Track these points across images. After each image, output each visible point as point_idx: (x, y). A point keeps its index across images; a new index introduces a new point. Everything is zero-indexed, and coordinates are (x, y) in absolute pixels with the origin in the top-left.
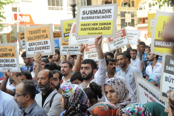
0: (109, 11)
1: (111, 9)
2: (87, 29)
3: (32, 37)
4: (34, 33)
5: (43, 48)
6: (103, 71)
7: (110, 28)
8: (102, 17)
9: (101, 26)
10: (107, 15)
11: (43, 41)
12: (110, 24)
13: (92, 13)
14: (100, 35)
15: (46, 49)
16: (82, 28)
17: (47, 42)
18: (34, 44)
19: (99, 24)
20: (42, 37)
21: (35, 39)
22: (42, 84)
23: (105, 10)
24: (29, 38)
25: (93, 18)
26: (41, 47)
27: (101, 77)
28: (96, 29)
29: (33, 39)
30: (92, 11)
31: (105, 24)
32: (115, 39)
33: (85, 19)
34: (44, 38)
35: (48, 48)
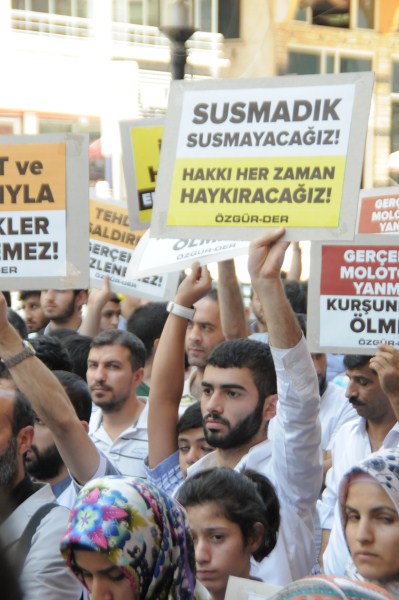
0: (330, 109)
1: (337, 102)
2: (213, 195)
6: (298, 412)
7: (329, 194)
8: (289, 138)
9: (281, 185)
10: (316, 130)
12: (330, 173)
13: (242, 115)
14: (275, 229)
16: (188, 192)
19: (272, 173)
23: (307, 105)
25: (247, 140)
27: (291, 441)
28: (260, 197)
30: (243, 105)
31: (303, 173)
33: (202, 145)
34: (27, 200)
35: (47, 252)
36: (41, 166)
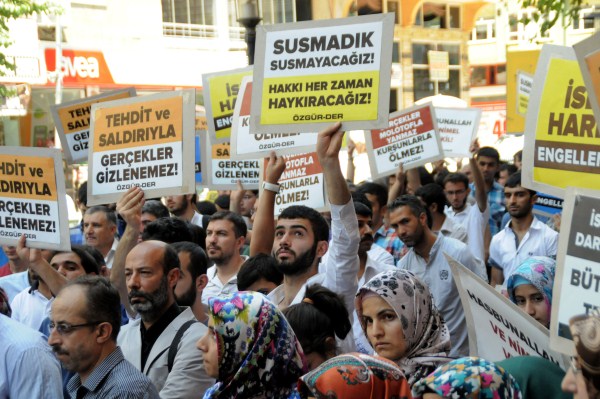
2: (291, 102)
3: (118, 134)
4: (125, 122)
5: (153, 172)
6: (346, 247)
7: (369, 98)
8: (340, 61)
9: (337, 93)
10: (358, 54)
11: (154, 146)
12: (369, 83)
13: (307, 46)
14: (335, 123)
15: (162, 175)
17: (169, 152)
18: (121, 158)
19: (330, 85)
20: (154, 133)
21: (125, 141)
22: (142, 289)
23: (351, 37)
24: (107, 138)
25: (311, 63)
26: (145, 168)
27: (340, 268)
28: (322, 102)
29: (119, 142)
30: (307, 40)
31: (351, 84)
32: (393, 139)
33: (281, 68)
34: (161, 136)
35: (170, 170)
36: (169, 113)
